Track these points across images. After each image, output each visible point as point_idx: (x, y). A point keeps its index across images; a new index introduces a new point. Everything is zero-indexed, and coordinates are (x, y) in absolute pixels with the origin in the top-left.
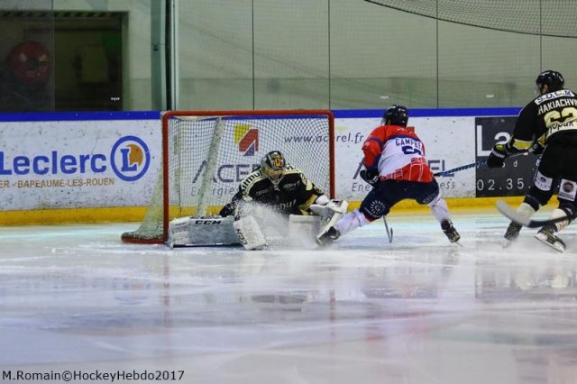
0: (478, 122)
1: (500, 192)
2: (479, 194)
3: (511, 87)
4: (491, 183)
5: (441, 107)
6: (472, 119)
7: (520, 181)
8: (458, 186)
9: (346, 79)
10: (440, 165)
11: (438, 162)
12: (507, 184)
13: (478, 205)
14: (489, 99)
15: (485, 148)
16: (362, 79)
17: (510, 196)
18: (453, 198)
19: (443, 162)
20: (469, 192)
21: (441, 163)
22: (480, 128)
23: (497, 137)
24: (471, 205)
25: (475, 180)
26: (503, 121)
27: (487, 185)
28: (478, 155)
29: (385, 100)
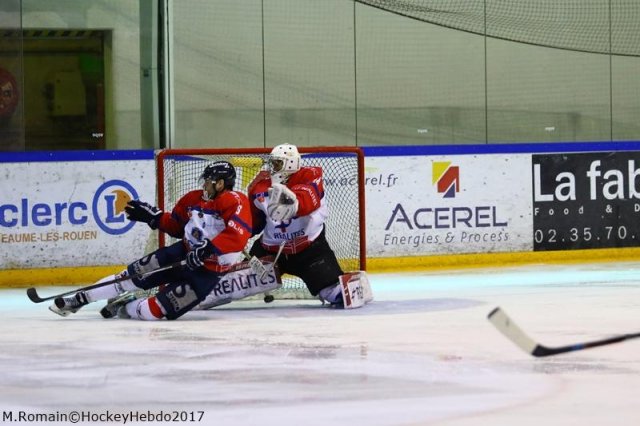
0: (535, 160)
1: (563, 244)
2: (537, 247)
3: (575, 118)
4: (552, 233)
5: (491, 142)
6: (528, 157)
7: (586, 231)
8: (513, 237)
9: (375, 109)
10: (490, 212)
11: (488, 208)
12: (571, 234)
13: (537, 260)
14: (549, 133)
15: (543, 192)
16: (399, 109)
17: (576, 249)
18: (506, 252)
19: (494, 208)
20: (525, 245)
21: (491, 209)
22: (538, 167)
23: (558, 178)
24: (529, 261)
25: (532, 230)
26: (565, 158)
27: (547, 237)
28: (536, 200)
29: (423, 134)
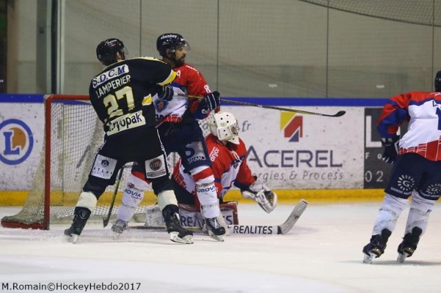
0: (367, 113)
2: (367, 185)
3: (403, 77)
4: (380, 173)
5: (330, 96)
6: (361, 109)
8: (346, 177)
10: (328, 155)
11: (326, 152)
13: (366, 196)
14: (379, 89)
15: (373, 139)
16: (251, 66)
18: (341, 189)
19: (331, 152)
20: (357, 183)
21: (329, 153)
22: (369, 118)
24: (359, 196)
25: (363, 171)
27: (375, 177)
28: (367, 146)
29: (273, 88)
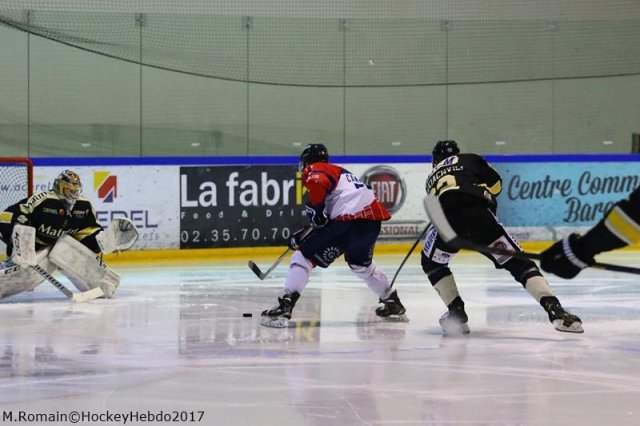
0: (183, 171)
1: (206, 243)
2: (183, 246)
3: (217, 135)
4: (196, 234)
5: (145, 155)
6: (176, 169)
7: (225, 232)
8: (162, 237)
9: (46, 126)
10: (143, 216)
11: (141, 212)
12: (212, 235)
13: (183, 257)
14: (195, 148)
15: (190, 198)
16: (63, 125)
17: (217, 247)
18: (155, 250)
19: (147, 212)
20: (173, 244)
21: (144, 213)
22: (184, 177)
23: (202, 187)
24: (175, 257)
25: (178, 231)
26: (208, 170)
27: (192, 237)
28: (183, 205)
29: (86, 148)
